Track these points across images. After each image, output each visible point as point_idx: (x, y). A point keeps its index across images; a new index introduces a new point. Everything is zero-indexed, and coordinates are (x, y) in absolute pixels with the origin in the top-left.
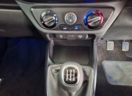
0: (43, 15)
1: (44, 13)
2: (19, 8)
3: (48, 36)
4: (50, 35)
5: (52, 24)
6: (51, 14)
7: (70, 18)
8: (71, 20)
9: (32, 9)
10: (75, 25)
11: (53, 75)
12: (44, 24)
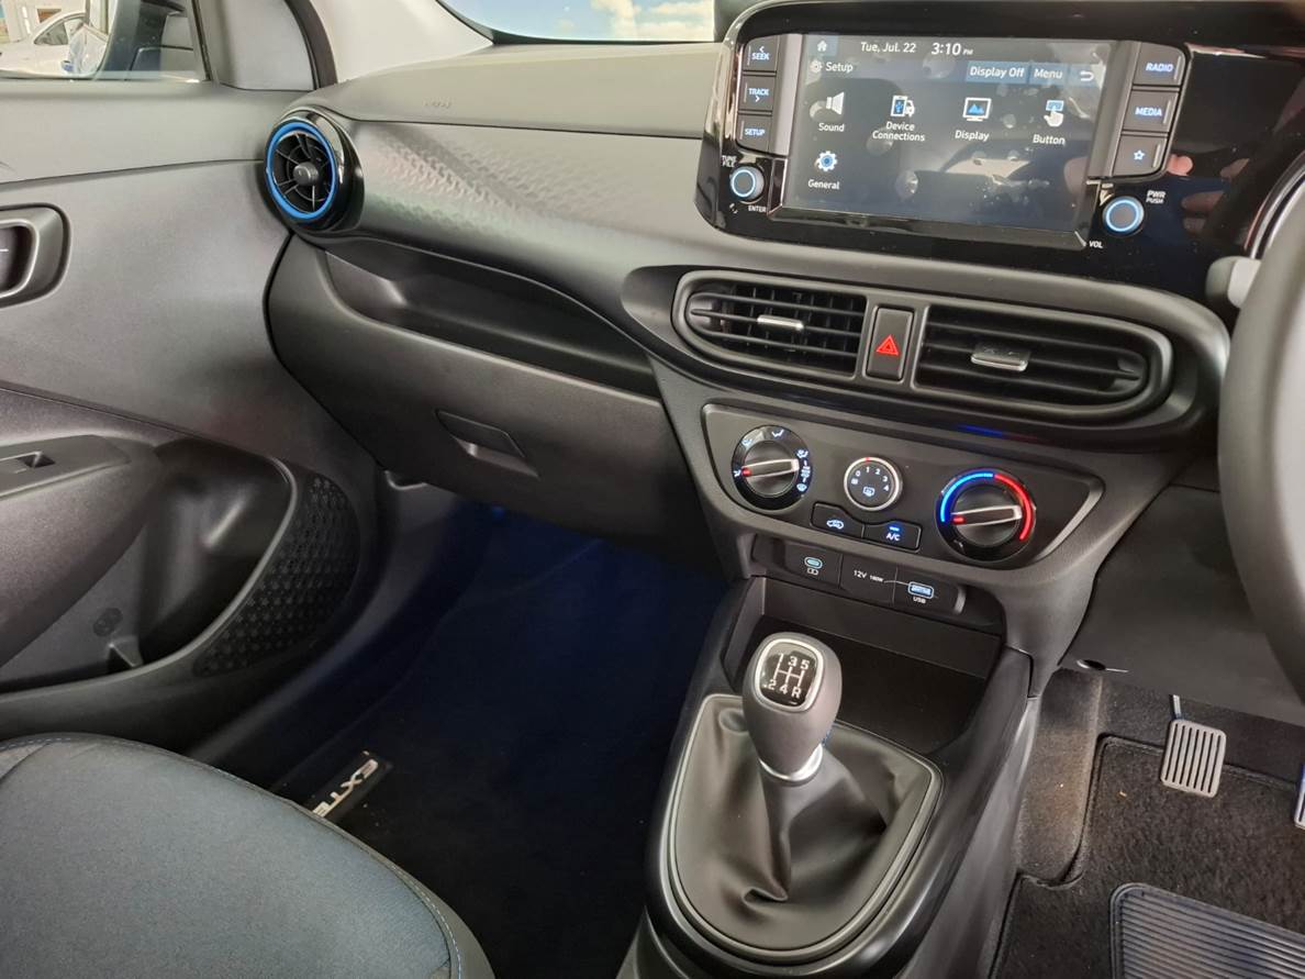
0: (747, 443)
1: (759, 436)
2: (650, 388)
3: (744, 544)
4: (759, 537)
5: (779, 490)
6: (788, 446)
7: (870, 479)
8: (869, 492)
9: (709, 409)
10: (889, 516)
11: (719, 732)
12: (741, 483)
